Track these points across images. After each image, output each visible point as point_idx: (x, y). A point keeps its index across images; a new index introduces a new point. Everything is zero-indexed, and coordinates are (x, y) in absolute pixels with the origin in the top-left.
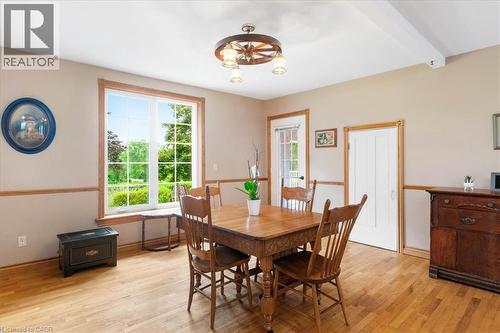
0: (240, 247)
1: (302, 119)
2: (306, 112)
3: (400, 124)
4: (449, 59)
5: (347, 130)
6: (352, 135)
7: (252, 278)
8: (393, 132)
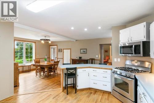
0: (44, 67)
1: (56, 46)
2: (57, 45)
3: (71, 49)
4: (76, 40)
5: (63, 49)
6: (64, 50)
7: (46, 73)
8: (70, 50)
